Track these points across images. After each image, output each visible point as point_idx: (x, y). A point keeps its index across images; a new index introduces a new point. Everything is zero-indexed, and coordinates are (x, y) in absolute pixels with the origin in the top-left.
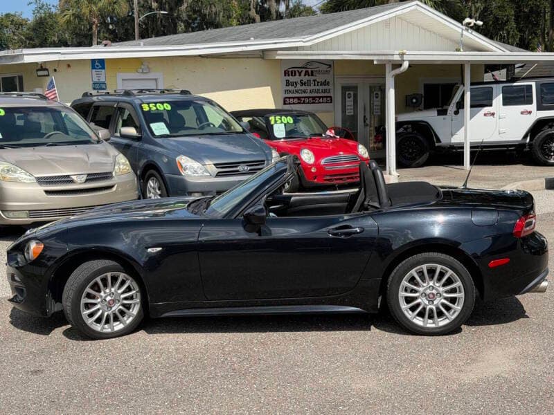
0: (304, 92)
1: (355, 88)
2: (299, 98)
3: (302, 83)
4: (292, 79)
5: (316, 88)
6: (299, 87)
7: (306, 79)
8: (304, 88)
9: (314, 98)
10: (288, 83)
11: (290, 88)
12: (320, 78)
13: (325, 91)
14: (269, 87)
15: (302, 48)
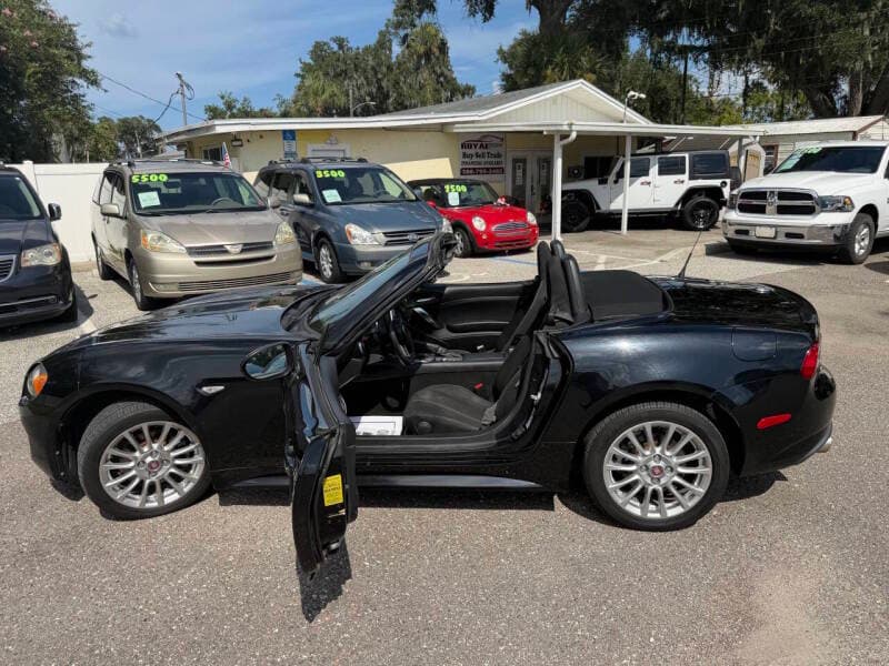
0: (480, 163)
1: (524, 161)
2: (474, 169)
3: (477, 156)
4: (468, 151)
5: (490, 160)
6: (474, 159)
7: (480, 151)
8: (478, 160)
9: (488, 169)
10: (465, 155)
11: (467, 160)
12: (493, 151)
13: (498, 163)
14: (447, 159)
15: (478, 121)
